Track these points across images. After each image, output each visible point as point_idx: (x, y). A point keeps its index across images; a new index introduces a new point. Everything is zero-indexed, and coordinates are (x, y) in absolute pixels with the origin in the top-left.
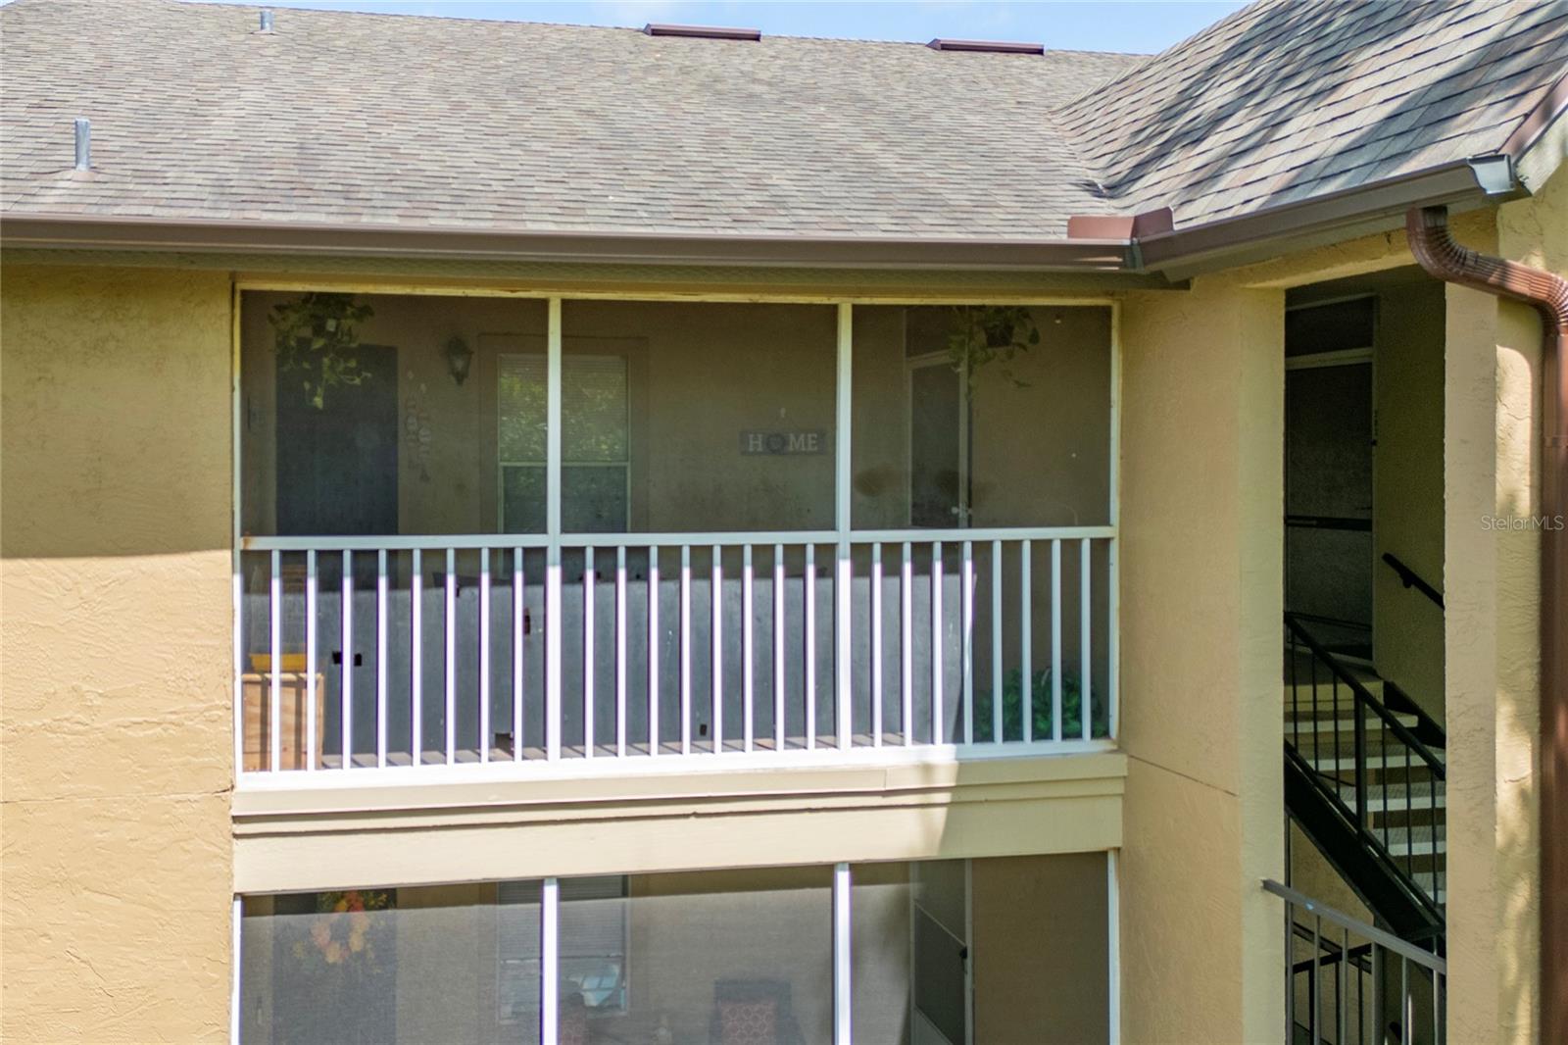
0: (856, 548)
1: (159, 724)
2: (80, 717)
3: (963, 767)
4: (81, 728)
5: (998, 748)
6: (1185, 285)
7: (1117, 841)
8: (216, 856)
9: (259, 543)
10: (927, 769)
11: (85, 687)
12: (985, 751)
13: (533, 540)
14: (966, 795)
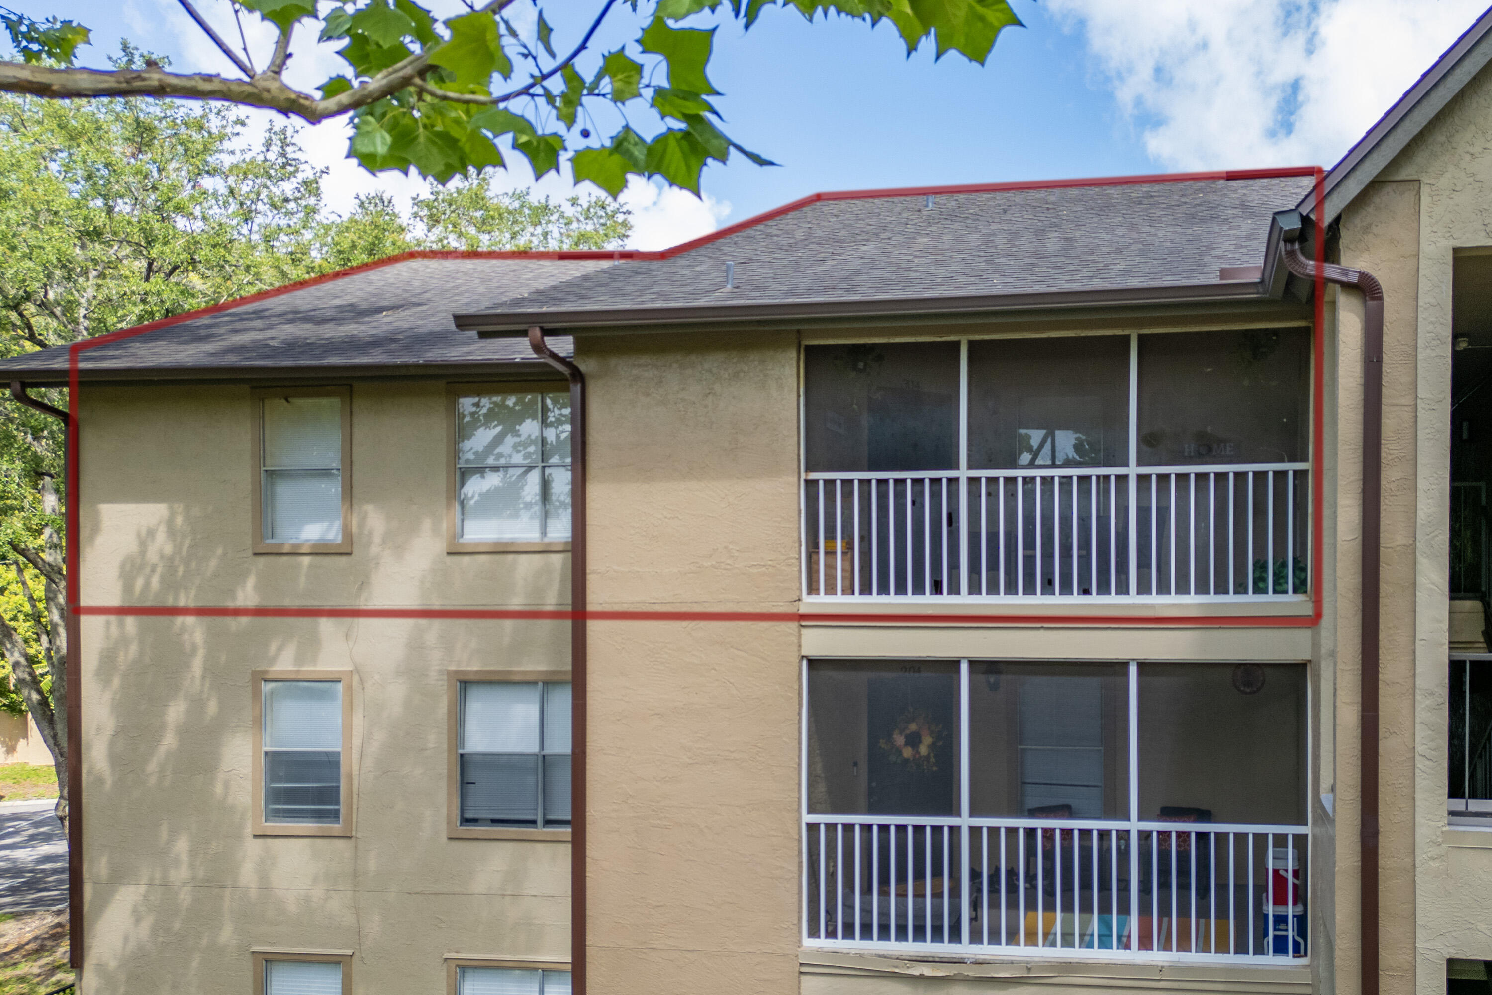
0: (1140, 477)
1: (764, 566)
2: (729, 562)
4: (729, 567)
5: (1232, 598)
7: (1307, 655)
8: (791, 634)
9: (813, 476)
10: (1185, 607)
11: (731, 547)
12: (1219, 599)
13: (952, 474)
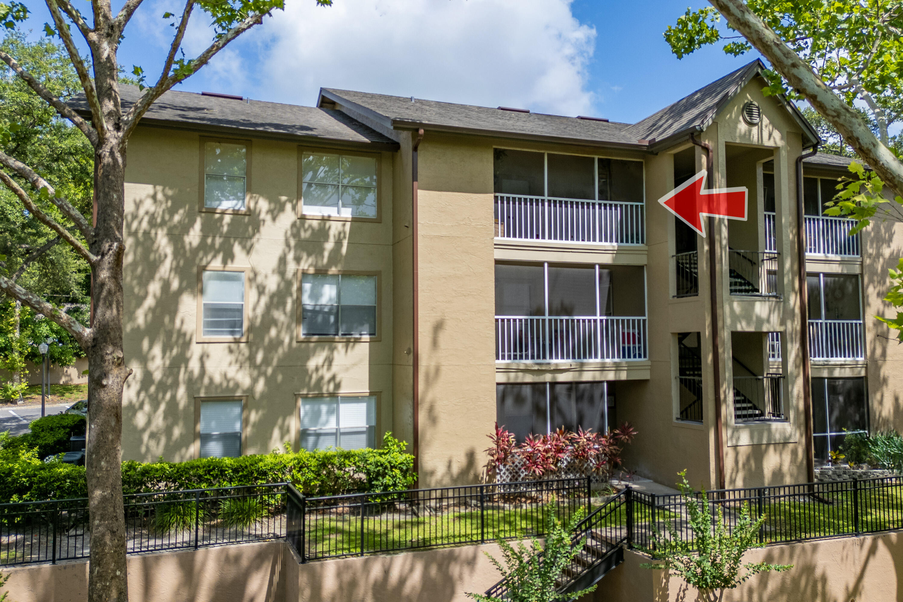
0: (599, 204)
1: (482, 225)
3: (618, 246)
5: (624, 244)
6: (657, 154)
7: (646, 263)
9: (497, 194)
10: (613, 246)
11: (470, 218)
12: (622, 244)
13: (542, 198)
14: (619, 252)
